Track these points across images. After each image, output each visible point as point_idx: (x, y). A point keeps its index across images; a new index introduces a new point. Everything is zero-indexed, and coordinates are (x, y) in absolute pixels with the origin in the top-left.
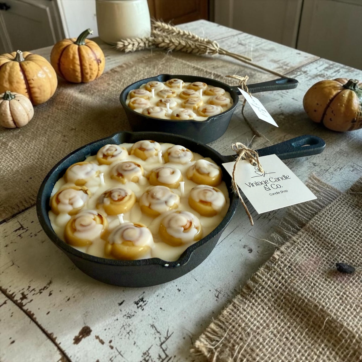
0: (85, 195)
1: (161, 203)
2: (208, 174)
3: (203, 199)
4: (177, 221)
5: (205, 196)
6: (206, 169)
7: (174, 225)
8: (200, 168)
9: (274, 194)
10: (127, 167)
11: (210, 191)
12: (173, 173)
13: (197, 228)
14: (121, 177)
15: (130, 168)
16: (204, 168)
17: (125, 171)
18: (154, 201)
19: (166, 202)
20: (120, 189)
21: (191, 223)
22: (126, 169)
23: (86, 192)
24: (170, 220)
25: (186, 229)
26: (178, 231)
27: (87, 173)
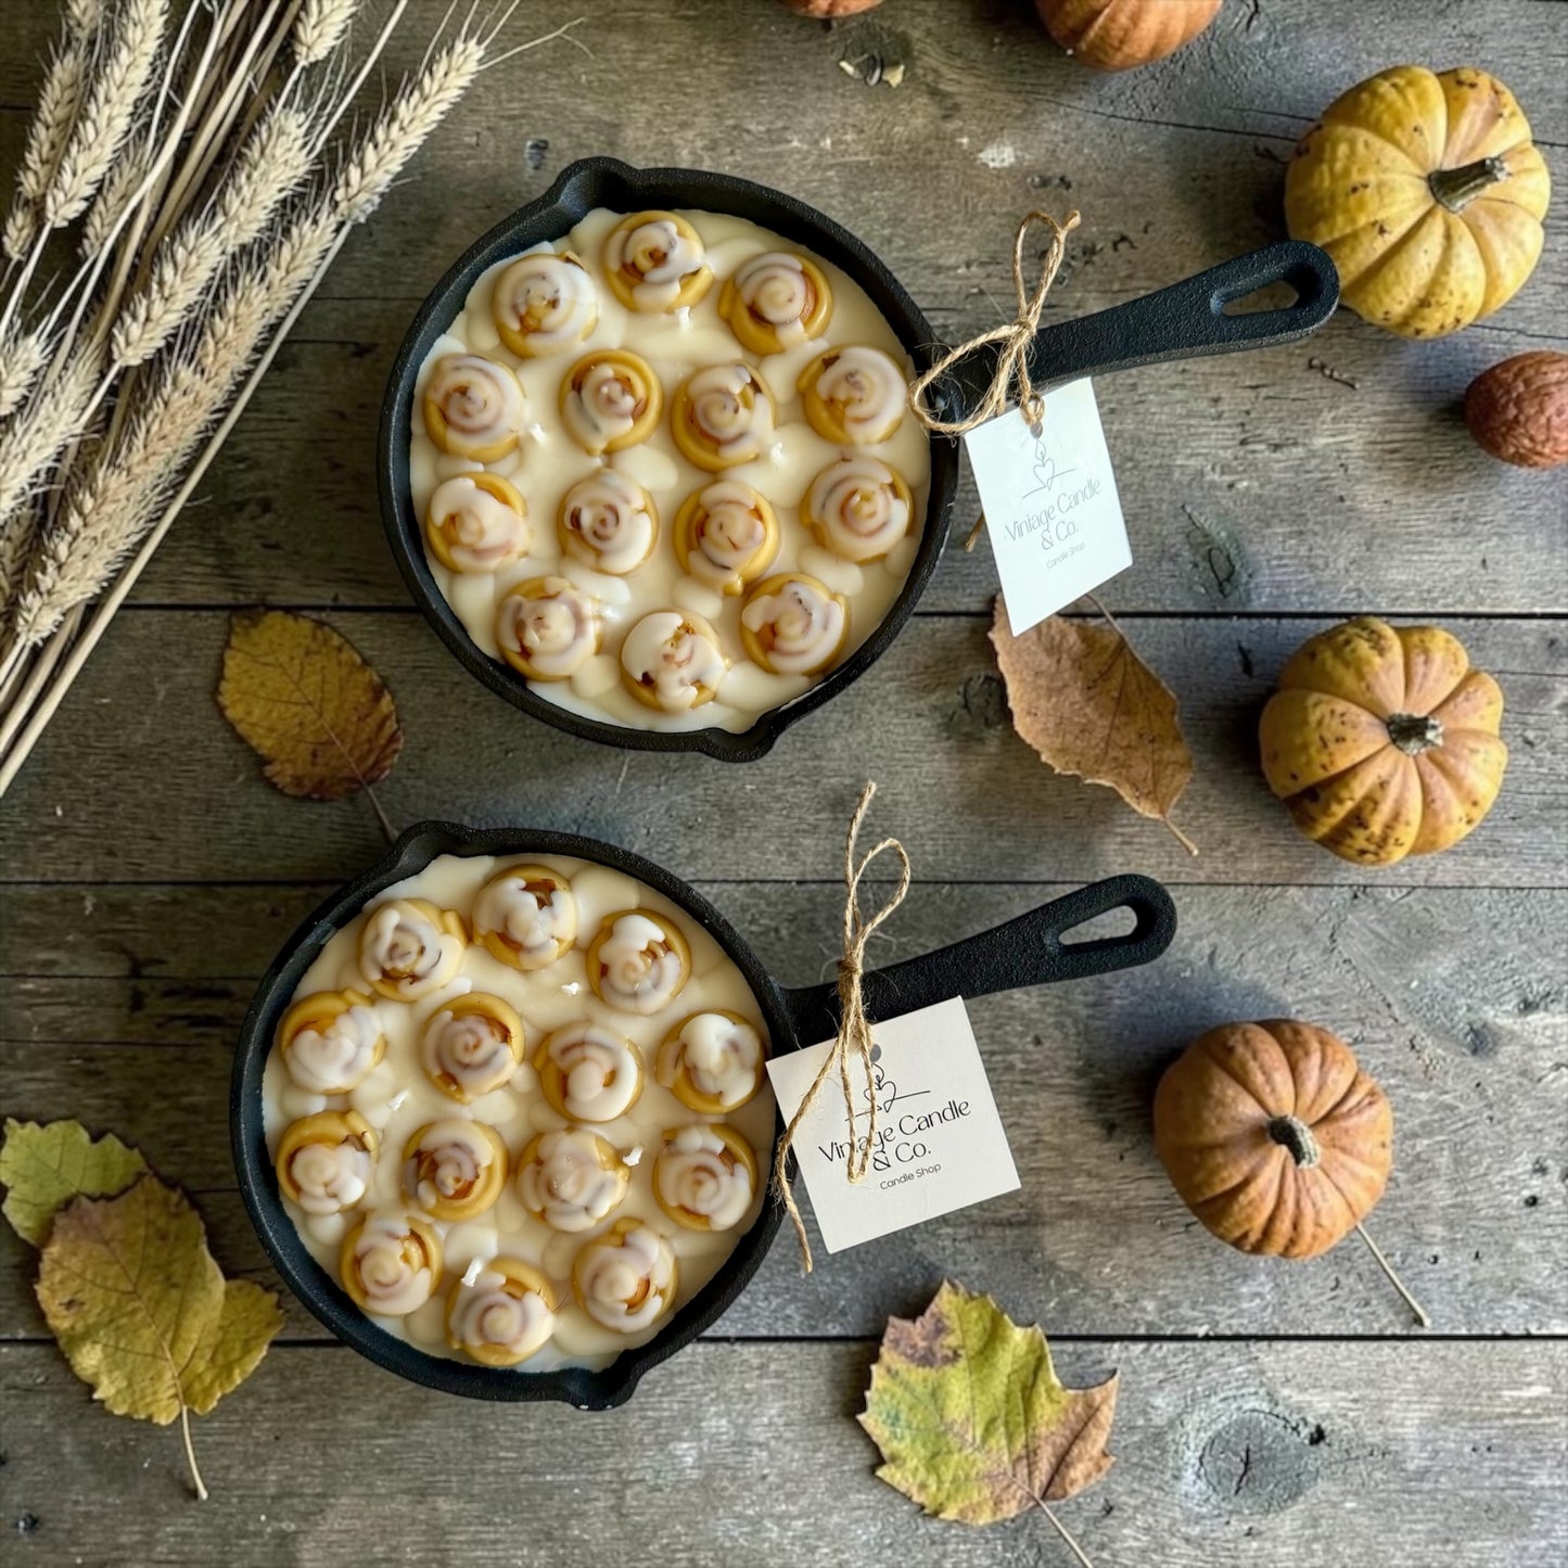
0: (360, 1155)
1: (572, 1213)
2: (719, 1096)
3: (689, 1204)
4: (611, 1285)
5: (694, 1196)
6: (715, 1079)
7: (604, 1296)
8: (695, 1068)
9: (894, 1183)
10: (466, 1049)
11: (712, 1173)
12: (612, 1079)
13: (661, 1293)
14: (454, 1088)
15: (480, 1055)
16: (709, 1071)
17: (466, 1066)
18: (553, 1204)
19: (587, 1209)
20: (457, 1145)
21: (647, 1283)
22: (467, 1059)
23: (359, 1142)
24: (596, 1277)
25: (634, 1306)
26: (613, 1312)
27: (349, 1067)
